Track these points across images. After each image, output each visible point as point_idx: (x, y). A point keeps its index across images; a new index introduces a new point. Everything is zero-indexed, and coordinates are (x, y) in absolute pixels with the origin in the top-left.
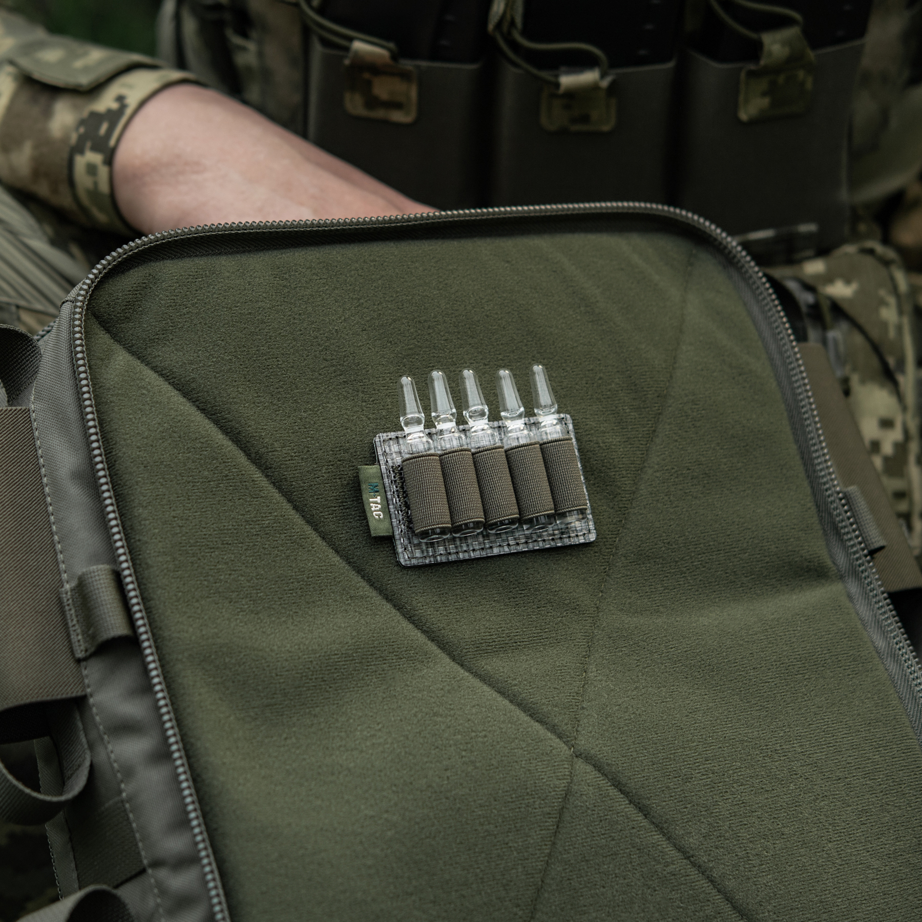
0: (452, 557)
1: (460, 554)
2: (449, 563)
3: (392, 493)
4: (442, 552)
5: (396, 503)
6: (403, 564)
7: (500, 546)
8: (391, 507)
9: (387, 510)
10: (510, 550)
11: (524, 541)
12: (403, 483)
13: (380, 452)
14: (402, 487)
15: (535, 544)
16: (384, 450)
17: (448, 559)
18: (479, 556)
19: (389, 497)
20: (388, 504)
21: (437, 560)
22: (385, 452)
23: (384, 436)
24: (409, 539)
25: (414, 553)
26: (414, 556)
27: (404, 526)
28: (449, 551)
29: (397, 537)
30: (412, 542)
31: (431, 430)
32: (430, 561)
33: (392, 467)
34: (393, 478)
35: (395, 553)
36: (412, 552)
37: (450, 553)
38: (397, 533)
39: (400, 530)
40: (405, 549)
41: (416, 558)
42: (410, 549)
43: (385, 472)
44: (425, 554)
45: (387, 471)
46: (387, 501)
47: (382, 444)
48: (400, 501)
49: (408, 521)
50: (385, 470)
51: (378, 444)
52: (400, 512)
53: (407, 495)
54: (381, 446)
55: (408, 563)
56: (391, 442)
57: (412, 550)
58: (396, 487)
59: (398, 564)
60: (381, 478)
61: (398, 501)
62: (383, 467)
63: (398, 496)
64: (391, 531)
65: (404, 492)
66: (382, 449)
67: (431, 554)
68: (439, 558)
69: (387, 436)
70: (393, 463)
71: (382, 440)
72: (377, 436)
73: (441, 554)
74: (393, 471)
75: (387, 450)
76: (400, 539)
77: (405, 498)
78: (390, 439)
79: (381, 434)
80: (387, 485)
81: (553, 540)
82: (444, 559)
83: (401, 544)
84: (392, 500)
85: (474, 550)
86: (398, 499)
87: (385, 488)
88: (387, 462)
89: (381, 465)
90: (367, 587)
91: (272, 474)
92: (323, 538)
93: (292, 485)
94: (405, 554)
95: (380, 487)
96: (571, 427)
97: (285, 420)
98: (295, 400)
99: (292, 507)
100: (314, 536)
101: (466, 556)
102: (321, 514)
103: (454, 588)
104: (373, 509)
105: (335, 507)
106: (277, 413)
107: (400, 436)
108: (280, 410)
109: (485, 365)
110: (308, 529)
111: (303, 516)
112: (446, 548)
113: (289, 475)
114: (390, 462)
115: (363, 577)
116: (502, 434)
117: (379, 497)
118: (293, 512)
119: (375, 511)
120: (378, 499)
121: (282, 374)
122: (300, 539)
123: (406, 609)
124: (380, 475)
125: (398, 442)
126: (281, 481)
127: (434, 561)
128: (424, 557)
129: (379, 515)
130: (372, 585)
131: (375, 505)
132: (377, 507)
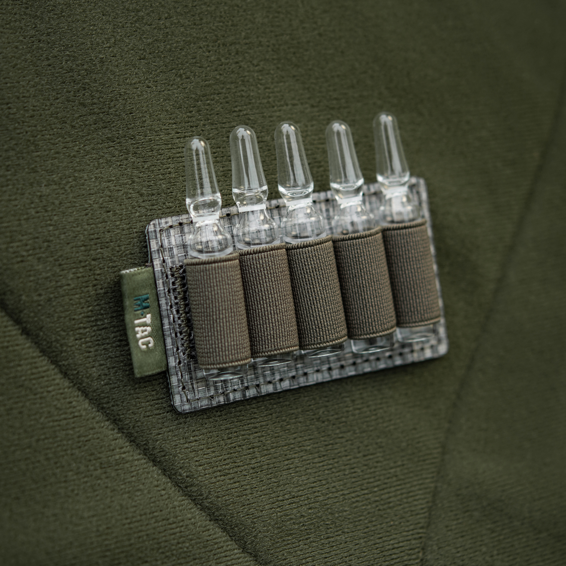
0: (251, 393)
1: (262, 386)
2: (246, 401)
3: (169, 307)
4: (236, 387)
5: (174, 321)
6: (179, 410)
7: (318, 371)
8: (166, 327)
9: (160, 332)
10: (331, 376)
11: (351, 361)
12: (185, 292)
13: (154, 246)
14: (184, 299)
15: (366, 365)
16: (160, 243)
17: (244, 396)
18: (289, 388)
19: (164, 313)
20: (162, 325)
21: (228, 399)
22: (162, 246)
23: (163, 223)
24: (190, 373)
25: (196, 392)
26: (197, 397)
27: (184, 354)
28: (246, 385)
29: (172, 371)
30: (194, 377)
31: (231, 209)
32: (219, 402)
33: (171, 269)
34: (171, 285)
35: (168, 393)
36: (194, 391)
37: (247, 388)
38: (172, 362)
39: (178, 361)
40: (184, 388)
41: (198, 399)
42: (191, 386)
43: (160, 277)
44: (212, 392)
45: (163, 275)
46: (161, 321)
47: (158, 235)
48: (179, 318)
49: (189, 347)
50: (160, 274)
51: (152, 235)
52: (179, 335)
53: (190, 310)
54: (156, 238)
55: (187, 407)
56: (172, 231)
57: (193, 388)
58: (176, 298)
59: (173, 409)
60: (153, 286)
61: (176, 319)
62: (158, 268)
63: (178, 312)
64: (165, 363)
65: (186, 305)
66: (157, 243)
67: (220, 391)
68: (231, 396)
69: (166, 223)
70: (173, 262)
71: (158, 229)
72: (152, 223)
73: (235, 390)
74: (173, 275)
75: (166, 244)
76: (177, 374)
77: (186, 313)
78: (171, 227)
79: (157, 220)
80: (163, 295)
81: (390, 357)
82: (238, 396)
83: (178, 380)
84: (169, 317)
85: (281, 380)
86: (176, 316)
87: (158, 301)
88: (164, 261)
89: (155, 266)
90: (127, 446)
94: (183, 395)
95: (151, 301)
96: (424, 196)
97: (16, 199)
98: (33, 169)
99: (20, 331)
100: (52, 370)
101: (270, 389)
104: (138, 336)
105: (85, 328)
106: (4, 189)
107: (185, 221)
108: (8, 185)
110: (43, 363)
111: (36, 343)
112: (242, 381)
114: (169, 261)
115: (121, 430)
116: (331, 210)
117: (149, 316)
118: (21, 339)
119: (142, 338)
120: (148, 319)
121: (15, 128)
122: (31, 380)
123: (180, 475)
124: (152, 281)
125: (182, 231)
127: (224, 401)
128: (210, 396)
129: (147, 344)
130: (133, 441)
131: (142, 328)
132: (146, 331)
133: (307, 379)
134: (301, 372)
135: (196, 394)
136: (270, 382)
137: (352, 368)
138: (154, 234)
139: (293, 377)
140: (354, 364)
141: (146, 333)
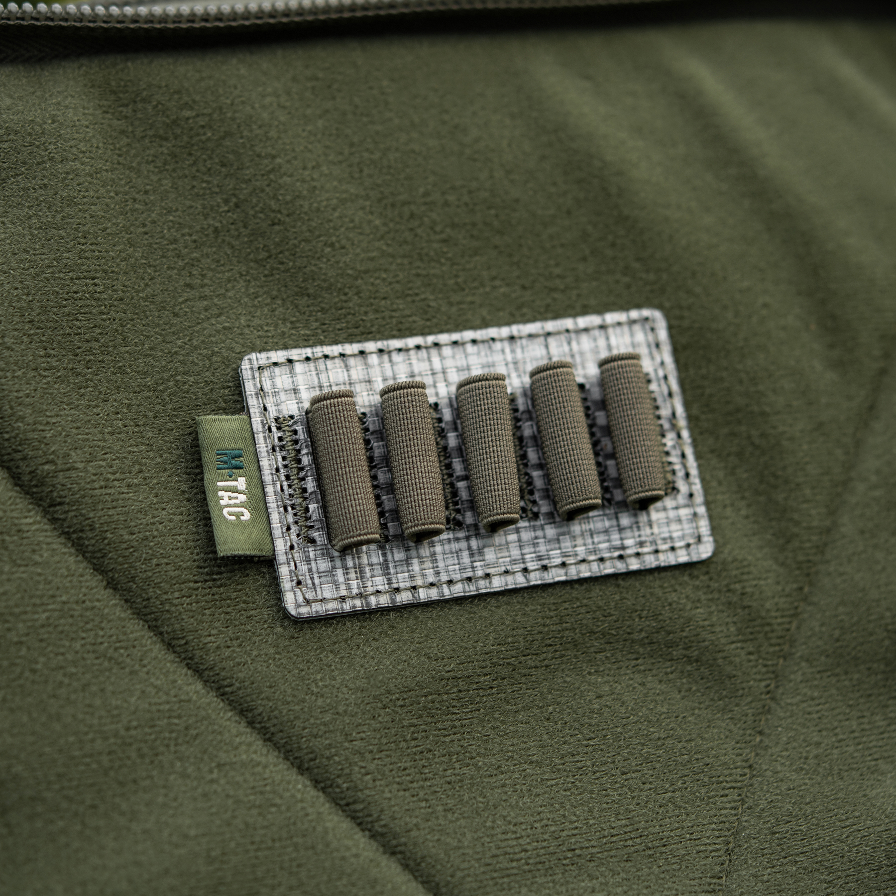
0: (404, 597)
1: (421, 590)
3: (274, 472)
4: (380, 588)
5: (282, 490)
6: (293, 613)
8: (271, 497)
10: (528, 581)
11: (558, 561)
12: (297, 451)
13: (250, 388)
14: (297, 460)
16: (259, 386)
17: (393, 601)
18: (462, 594)
19: (267, 479)
20: (264, 494)
21: (368, 604)
22: (262, 389)
23: (262, 358)
24: (308, 562)
25: (318, 589)
26: (320, 597)
27: (298, 535)
28: (395, 586)
29: (281, 558)
30: (314, 569)
32: (354, 607)
33: (276, 419)
34: (276, 441)
36: (315, 588)
37: (397, 590)
38: (281, 546)
39: (289, 544)
40: (299, 583)
41: (321, 600)
42: (309, 582)
43: (260, 429)
44: (343, 592)
45: (264, 427)
47: (257, 375)
48: (290, 486)
49: (306, 526)
50: (260, 425)
51: (247, 374)
52: (289, 508)
54: (254, 378)
55: (304, 611)
56: (277, 370)
57: (314, 584)
58: (284, 458)
60: (249, 440)
61: (285, 487)
62: (256, 417)
63: (288, 477)
65: (300, 469)
66: (255, 385)
67: (356, 591)
68: (373, 600)
69: (268, 358)
70: (279, 411)
71: (256, 366)
72: (246, 358)
73: (378, 592)
74: (279, 426)
75: (267, 386)
76: (288, 563)
78: (275, 364)
79: (254, 354)
80: (264, 454)
81: (621, 557)
82: (384, 600)
83: (290, 571)
84: (274, 484)
85: (450, 582)
86: (285, 484)
88: (265, 409)
89: (252, 415)
91: (62, 516)
92: (169, 644)
93: (105, 538)
94: (299, 593)
95: (246, 461)
101: (434, 594)
102: (165, 597)
103: (447, 739)
107: (295, 358)
109: (524, 288)
112: (389, 580)
113: (100, 517)
114: (272, 412)
120: (241, 483)
124: (247, 435)
125: (292, 372)
126: (82, 531)
127: (362, 606)
128: (341, 597)
129: (238, 515)
130: (269, 740)
131: (230, 494)
132: (237, 498)
133: (490, 583)
134: (480, 573)
135: (319, 592)
136: (432, 585)
137: (562, 571)
138: (249, 372)
139: (469, 579)
140: (564, 565)
141: (237, 501)
